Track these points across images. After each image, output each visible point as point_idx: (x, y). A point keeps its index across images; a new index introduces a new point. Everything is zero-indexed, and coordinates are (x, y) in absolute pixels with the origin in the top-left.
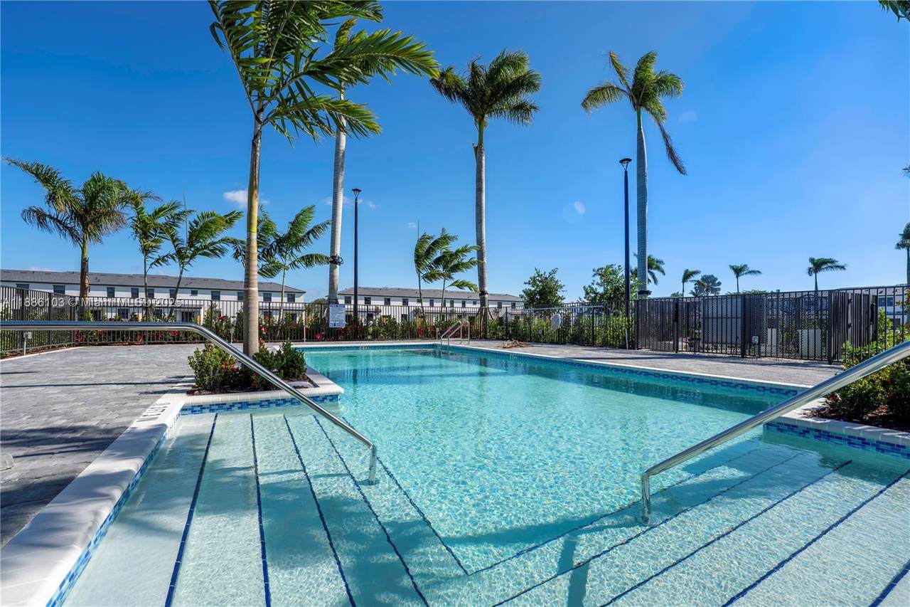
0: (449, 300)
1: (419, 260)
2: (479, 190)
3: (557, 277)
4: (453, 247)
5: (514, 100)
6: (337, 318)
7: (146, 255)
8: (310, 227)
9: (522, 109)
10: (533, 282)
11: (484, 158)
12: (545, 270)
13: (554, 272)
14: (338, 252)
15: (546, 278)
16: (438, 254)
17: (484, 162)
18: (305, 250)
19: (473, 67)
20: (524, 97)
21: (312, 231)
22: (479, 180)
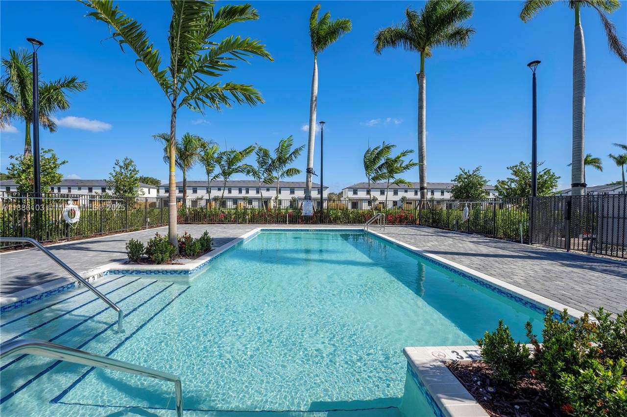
0: (430, 190)
1: (367, 167)
2: (421, 108)
3: (481, 173)
4: (392, 155)
5: (450, 29)
6: (308, 209)
7: (208, 175)
8: (292, 150)
9: (459, 35)
10: (459, 178)
11: (425, 81)
12: (470, 169)
13: (478, 169)
14: (311, 166)
15: (470, 175)
16: (382, 161)
17: (425, 85)
18: (288, 166)
19: (408, 14)
20: (458, 24)
21: (294, 153)
22: (421, 100)
